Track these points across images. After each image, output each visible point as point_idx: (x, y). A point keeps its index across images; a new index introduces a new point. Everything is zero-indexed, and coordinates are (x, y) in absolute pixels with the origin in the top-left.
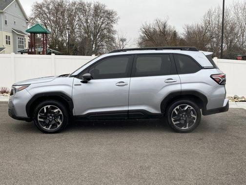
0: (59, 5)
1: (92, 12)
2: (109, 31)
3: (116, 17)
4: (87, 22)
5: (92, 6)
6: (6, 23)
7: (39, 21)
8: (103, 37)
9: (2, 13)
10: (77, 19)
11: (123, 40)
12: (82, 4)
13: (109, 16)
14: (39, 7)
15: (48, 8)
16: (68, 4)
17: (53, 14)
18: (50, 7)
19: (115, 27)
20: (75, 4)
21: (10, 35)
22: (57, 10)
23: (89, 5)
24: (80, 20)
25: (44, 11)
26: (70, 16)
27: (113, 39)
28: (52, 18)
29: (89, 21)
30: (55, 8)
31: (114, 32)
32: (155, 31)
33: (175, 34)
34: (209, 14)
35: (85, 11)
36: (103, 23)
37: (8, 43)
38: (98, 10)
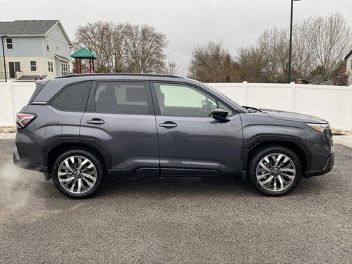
0: (104, 29)
1: (140, 36)
2: (159, 55)
3: (165, 41)
4: (134, 46)
5: (140, 29)
6: (48, 49)
7: (84, 46)
8: (152, 62)
9: (43, 37)
10: (124, 43)
11: (172, 66)
12: (128, 27)
13: (158, 38)
14: (83, 31)
15: (93, 32)
16: (114, 27)
17: (98, 38)
18: (95, 31)
19: (165, 51)
20: (121, 27)
21: (53, 61)
22: (102, 34)
23: (137, 28)
24: (127, 44)
25: (88, 35)
26: (116, 40)
27: (162, 64)
28: (97, 43)
29: (136, 45)
30: (101, 32)
31: (164, 57)
32: (207, 55)
33: (228, 57)
34: (265, 36)
35: (132, 35)
36: (151, 47)
37: (51, 70)
38: (146, 33)
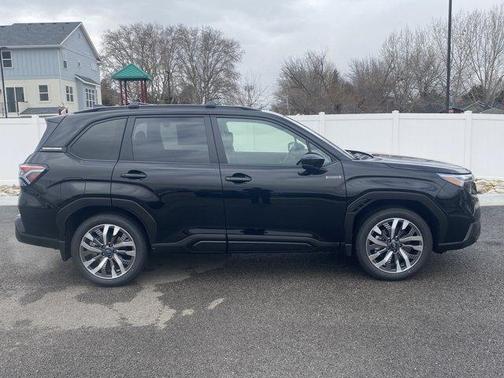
0: (145, 34)
1: (199, 44)
2: (229, 74)
3: (238, 51)
4: (191, 60)
5: (199, 34)
6: (65, 66)
7: (114, 60)
8: (218, 84)
9: (58, 48)
10: (175, 55)
11: (249, 89)
12: (182, 31)
13: (228, 48)
14: (112, 38)
15: (128, 40)
16: (159, 32)
17: (137, 49)
18: (132, 38)
20: (171, 30)
21: (73, 85)
22: (143, 42)
23: (194, 33)
24: (180, 57)
25: (121, 44)
26: (164, 52)
27: (234, 87)
28: (135, 56)
29: (195, 58)
30: (140, 39)
31: (236, 76)
32: (303, 72)
33: (336, 74)
34: (392, 41)
35: (188, 43)
36: (217, 61)
37: (70, 98)
38: (209, 39)
